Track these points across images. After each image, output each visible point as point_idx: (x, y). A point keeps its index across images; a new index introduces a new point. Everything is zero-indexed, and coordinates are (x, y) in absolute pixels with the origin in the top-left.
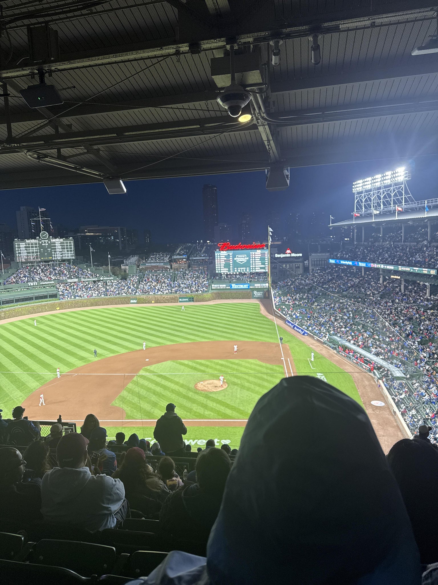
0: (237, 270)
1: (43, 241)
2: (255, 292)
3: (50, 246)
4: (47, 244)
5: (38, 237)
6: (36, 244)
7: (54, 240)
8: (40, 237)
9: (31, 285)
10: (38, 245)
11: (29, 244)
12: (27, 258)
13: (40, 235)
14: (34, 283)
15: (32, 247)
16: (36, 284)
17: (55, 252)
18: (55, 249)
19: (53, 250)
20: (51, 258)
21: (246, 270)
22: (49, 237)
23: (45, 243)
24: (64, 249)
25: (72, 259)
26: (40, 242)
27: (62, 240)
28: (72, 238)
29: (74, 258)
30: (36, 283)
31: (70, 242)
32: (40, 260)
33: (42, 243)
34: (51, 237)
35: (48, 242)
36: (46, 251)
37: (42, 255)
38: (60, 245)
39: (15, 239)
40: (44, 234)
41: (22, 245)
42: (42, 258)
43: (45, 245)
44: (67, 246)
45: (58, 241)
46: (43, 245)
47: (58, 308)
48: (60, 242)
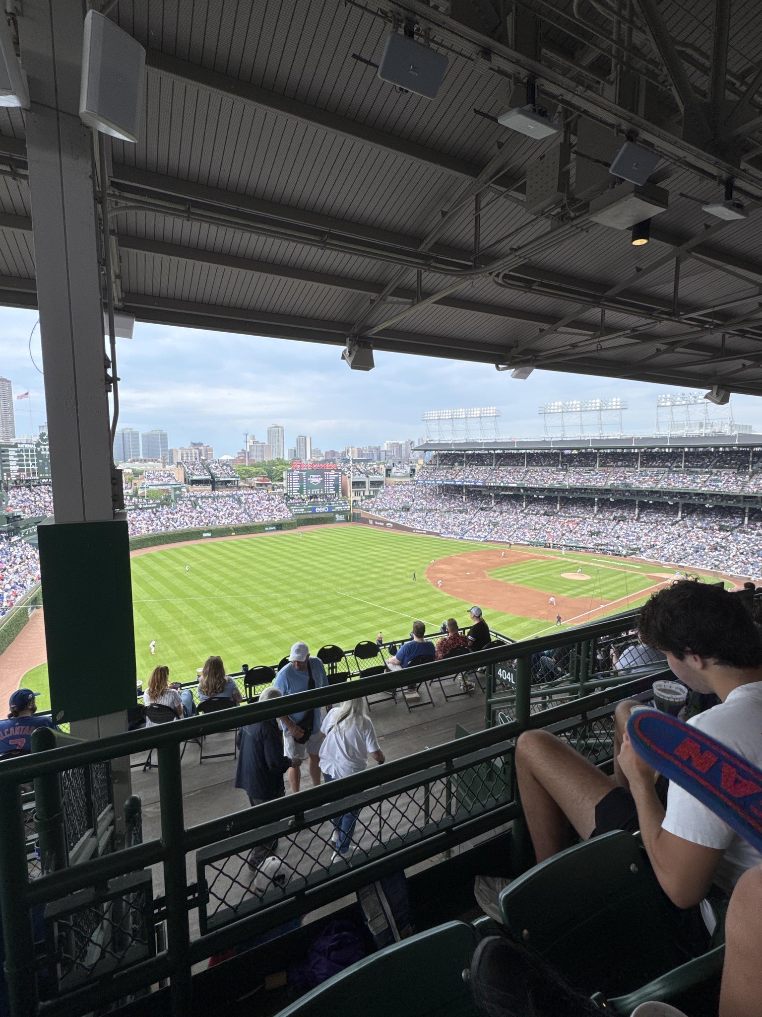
0: (311, 492)
1: (43, 447)
2: (337, 516)
4: (48, 453)
6: (32, 451)
8: (37, 440)
10: (35, 454)
11: (22, 450)
12: (19, 474)
15: (27, 456)
21: (320, 491)
23: (45, 450)
26: (39, 449)
32: (38, 478)
33: (41, 450)
36: (46, 464)
40: (43, 435)
41: (14, 451)
42: (41, 475)
43: (45, 454)
46: (42, 453)
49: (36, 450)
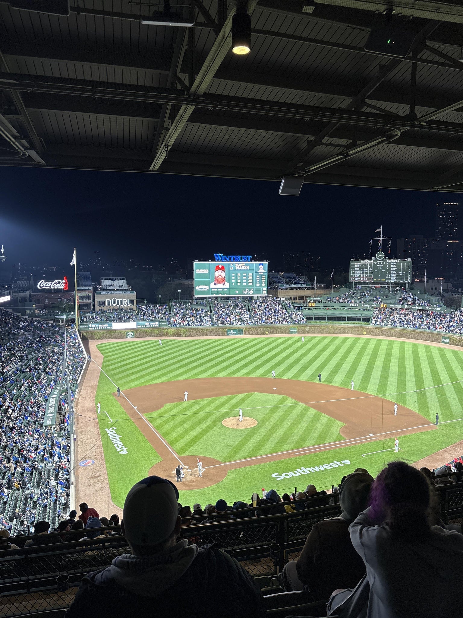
1: (378, 262)
3: (384, 267)
4: (382, 265)
5: (374, 258)
6: (370, 265)
7: (390, 261)
8: (375, 258)
9: (353, 306)
10: (372, 266)
11: (364, 264)
12: (360, 278)
13: (376, 256)
14: (356, 304)
15: (367, 268)
16: (358, 306)
17: (390, 273)
18: (390, 270)
19: (387, 272)
20: (384, 280)
22: (385, 257)
23: (380, 263)
24: (400, 271)
25: (407, 283)
26: (375, 263)
27: (398, 261)
28: (410, 259)
29: (409, 282)
30: (358, 304)
31: (407, 264)
32: (372, 281)
33: (377, 264)
34: (388, 258)
35: (383, 263)
36: (380, 272)
37: (376, 276)
38: (395, 266)
39: (352, 260)
40: (380, 254)
41: (357, 265)
42: (375, 280)
43: (380, 266)
44: (403, 267)
45: (393, 263)
46: (378, 265)
47: (365, 333)
48: (396, 264)
49: (374, 264)
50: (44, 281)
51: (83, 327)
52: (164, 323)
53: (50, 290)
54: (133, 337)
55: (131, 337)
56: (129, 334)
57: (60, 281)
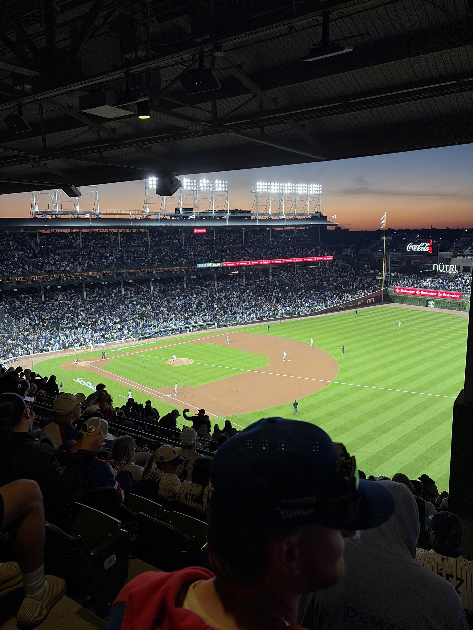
50: (412, 243)
51: (390, 289)
52: (467, 296)
53: (417, 253)
54: (434, 306)
55: (432, 306)
56: (430, 303)
57: (425, 243)
